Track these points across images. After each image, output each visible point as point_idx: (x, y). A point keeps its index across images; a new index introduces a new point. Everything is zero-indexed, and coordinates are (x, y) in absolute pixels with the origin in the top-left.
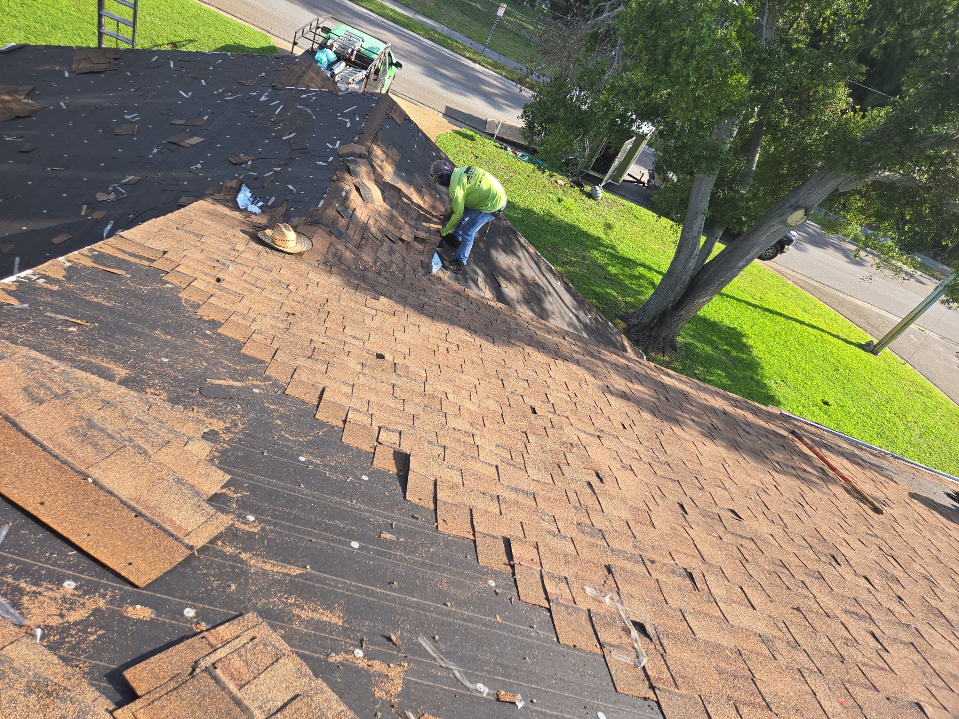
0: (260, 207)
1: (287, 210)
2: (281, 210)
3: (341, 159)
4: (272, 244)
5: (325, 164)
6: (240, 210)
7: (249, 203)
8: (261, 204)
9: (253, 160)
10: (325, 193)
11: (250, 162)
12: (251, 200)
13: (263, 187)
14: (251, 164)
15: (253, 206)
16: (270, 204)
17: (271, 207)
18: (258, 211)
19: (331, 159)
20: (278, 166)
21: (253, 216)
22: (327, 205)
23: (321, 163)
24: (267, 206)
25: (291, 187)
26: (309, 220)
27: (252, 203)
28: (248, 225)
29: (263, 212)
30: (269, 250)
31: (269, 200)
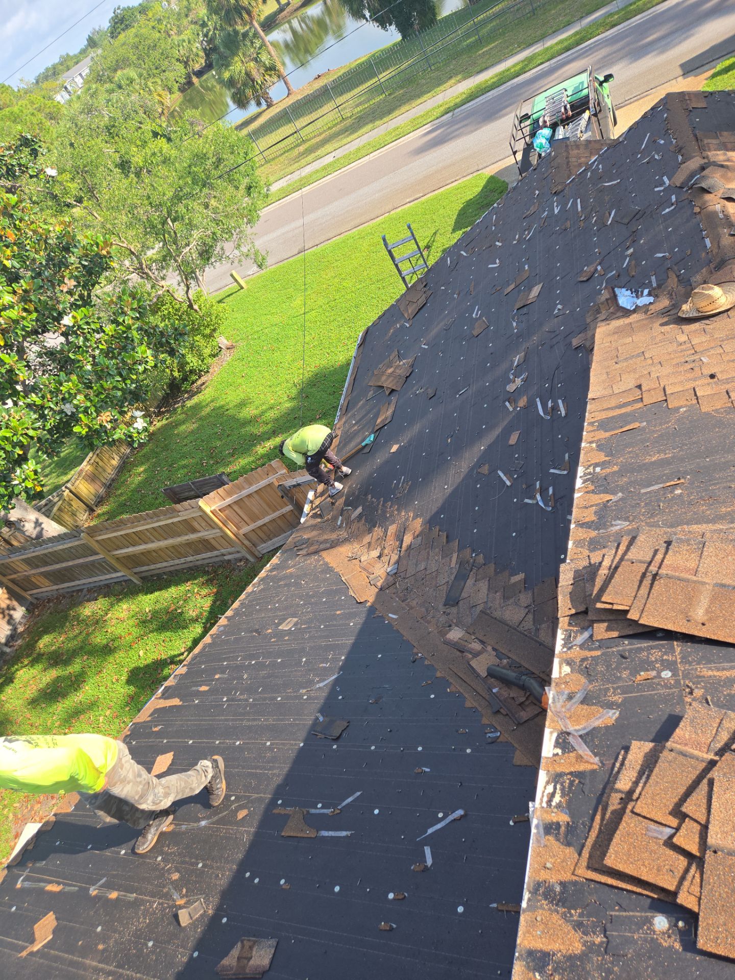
0: (649, 294)
1: (678, 276)
2: (672, 282)
3: (685, 190)
4: (700, 314)
5: (673, 207)
6: (634, 311)
7: (635, 299)
8: (646, 292)
9: (600, 264)
10: (701, 231)
11: (599, 268)
12: (634, 295)
13: (633, 276)
14: (602, 268)
15: (641, 299)
16: (655, 285)
17: (659, 286)
18: (651, 299)
19: (674, 198)
20: (628, 248)
21: (651, 307)
22: (717, 240)
23: (667, 210)
24: (654, 289)
25: (661, 255)
26: (712, 266)
27: (637, 297)
28: (657, 316)
29: (656, 296)
30: (707, 322)
31: (650, 282)
